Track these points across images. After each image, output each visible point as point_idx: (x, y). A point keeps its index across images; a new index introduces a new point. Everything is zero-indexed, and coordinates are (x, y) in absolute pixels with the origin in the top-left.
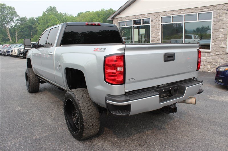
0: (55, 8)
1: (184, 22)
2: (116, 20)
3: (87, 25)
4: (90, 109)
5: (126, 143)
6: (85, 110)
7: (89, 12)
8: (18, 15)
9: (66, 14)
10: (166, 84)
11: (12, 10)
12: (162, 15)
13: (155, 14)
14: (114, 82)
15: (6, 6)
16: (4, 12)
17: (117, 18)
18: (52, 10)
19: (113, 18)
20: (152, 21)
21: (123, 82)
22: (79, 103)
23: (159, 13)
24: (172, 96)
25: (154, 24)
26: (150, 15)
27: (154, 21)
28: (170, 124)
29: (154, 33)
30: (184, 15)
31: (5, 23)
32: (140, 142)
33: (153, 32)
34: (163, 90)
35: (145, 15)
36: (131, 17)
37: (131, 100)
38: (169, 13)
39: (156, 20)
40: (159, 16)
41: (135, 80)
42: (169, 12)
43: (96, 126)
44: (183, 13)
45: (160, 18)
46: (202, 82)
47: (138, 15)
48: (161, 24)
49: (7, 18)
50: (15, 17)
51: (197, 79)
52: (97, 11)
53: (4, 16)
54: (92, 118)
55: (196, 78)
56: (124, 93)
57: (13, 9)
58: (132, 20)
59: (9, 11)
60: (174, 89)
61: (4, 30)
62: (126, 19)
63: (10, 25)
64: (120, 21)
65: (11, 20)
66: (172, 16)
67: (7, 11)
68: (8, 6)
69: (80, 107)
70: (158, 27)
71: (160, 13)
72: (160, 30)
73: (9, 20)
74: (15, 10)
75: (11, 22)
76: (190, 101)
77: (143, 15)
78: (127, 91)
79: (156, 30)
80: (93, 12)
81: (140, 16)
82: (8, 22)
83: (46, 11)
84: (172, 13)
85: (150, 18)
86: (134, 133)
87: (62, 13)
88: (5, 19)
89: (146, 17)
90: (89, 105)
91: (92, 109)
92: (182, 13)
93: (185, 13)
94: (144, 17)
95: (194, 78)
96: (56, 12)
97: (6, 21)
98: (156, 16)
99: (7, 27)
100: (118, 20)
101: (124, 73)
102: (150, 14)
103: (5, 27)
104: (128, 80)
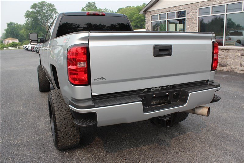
0: (94, 3)
1: (225, 13)
2: (149, 13)
3: (88, 15)
4: (66, 114)
5: (110, 159)
6: (60, 114)
7: (130, 7)
8: (57, 12)
9: (105, 10)
10: (161, 87)
11: (51, 7)
12: (199, 6)
13: (192, 5)
14: (77, 82)
15: (46, 3)
16: (44, 9)
17: (150, 12)
18: (91, 5)
19: (145, 11)
20: (188, 13)
21: (88, 82)
22: (54, 106)
23: (196, 4)
24: (171, 103)
25: (190, 17)
26: (186, 7)
27: (190, 13)
28: (178, 139)
29: (190, 27)
30: (226, 4)
31: (45, 20)
32: (128, 160)
33: (188, 27)
34: (154, 95)
35: (180, 6)
36: (165, 10)
37: (96, 106)
38: (208, 4)
39: (193, 13)
40: (196, 8)
41: (106, 80)
42: (208, 2)
43: (75, 136)
44: (225, 2)
45: (197, 10)
46: (219, 86)
47: (172, 8)
48: (198, 16)
49: (47, 15)
50: (54, 14)
51: (213, 82)
52: (138, 6)
53: (44, 13)
54: (68, 125)
55: (210, 81)
56: (90, 97)
57: (53, 5)
58: (165, 13)
59: (49, 8)
60: (173, 95)
61: (44, 27)
62: (159, 12)
63: (50, 22)
64: (153, 15)
65: (50, 18)
66: (211, 6)
67: (47, 8)
68: (48, 4)
69: (55, 111)
70: (195, 21)
71: (198, 4)
72: (197, 24)
73: (49, 18)
74: (54, 6)
75: (51, 19)
76: (200, 111)
77: (178, 7)
78: (94, 94)
79: (192, 24)
80: (134, 7)
81: (175, 8)
82: (48, 19)
83: (85, 7)
84: (212, 3)
85: (186, 10)
86: (127, 147)
87: (101, 9)
88: (45, 16)
89: (181, 9)
90: (66, 109)
91: (69, 114)
92: (223, 2)
93: (228, 2)
94: (179, 9)
95: (208, 81)
96: (96, 8)
97: (46, 18)
98: (193, 7)
99: (47, 24)
100: (151, 13)
101: (88, 70)
102: (186, 5)
103: (45, 25)
104: (95, 80)
